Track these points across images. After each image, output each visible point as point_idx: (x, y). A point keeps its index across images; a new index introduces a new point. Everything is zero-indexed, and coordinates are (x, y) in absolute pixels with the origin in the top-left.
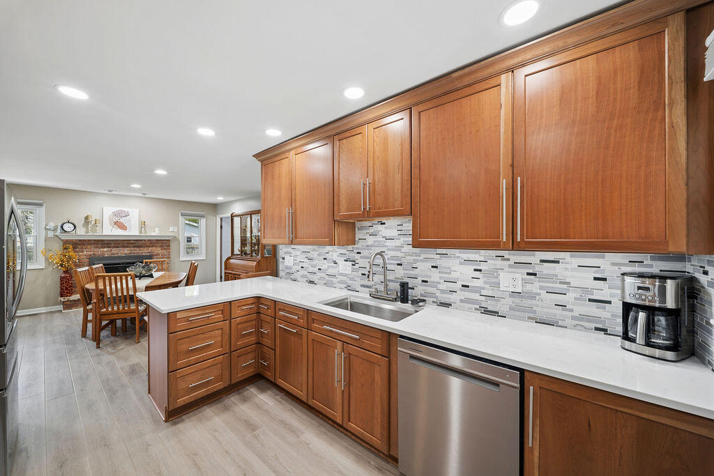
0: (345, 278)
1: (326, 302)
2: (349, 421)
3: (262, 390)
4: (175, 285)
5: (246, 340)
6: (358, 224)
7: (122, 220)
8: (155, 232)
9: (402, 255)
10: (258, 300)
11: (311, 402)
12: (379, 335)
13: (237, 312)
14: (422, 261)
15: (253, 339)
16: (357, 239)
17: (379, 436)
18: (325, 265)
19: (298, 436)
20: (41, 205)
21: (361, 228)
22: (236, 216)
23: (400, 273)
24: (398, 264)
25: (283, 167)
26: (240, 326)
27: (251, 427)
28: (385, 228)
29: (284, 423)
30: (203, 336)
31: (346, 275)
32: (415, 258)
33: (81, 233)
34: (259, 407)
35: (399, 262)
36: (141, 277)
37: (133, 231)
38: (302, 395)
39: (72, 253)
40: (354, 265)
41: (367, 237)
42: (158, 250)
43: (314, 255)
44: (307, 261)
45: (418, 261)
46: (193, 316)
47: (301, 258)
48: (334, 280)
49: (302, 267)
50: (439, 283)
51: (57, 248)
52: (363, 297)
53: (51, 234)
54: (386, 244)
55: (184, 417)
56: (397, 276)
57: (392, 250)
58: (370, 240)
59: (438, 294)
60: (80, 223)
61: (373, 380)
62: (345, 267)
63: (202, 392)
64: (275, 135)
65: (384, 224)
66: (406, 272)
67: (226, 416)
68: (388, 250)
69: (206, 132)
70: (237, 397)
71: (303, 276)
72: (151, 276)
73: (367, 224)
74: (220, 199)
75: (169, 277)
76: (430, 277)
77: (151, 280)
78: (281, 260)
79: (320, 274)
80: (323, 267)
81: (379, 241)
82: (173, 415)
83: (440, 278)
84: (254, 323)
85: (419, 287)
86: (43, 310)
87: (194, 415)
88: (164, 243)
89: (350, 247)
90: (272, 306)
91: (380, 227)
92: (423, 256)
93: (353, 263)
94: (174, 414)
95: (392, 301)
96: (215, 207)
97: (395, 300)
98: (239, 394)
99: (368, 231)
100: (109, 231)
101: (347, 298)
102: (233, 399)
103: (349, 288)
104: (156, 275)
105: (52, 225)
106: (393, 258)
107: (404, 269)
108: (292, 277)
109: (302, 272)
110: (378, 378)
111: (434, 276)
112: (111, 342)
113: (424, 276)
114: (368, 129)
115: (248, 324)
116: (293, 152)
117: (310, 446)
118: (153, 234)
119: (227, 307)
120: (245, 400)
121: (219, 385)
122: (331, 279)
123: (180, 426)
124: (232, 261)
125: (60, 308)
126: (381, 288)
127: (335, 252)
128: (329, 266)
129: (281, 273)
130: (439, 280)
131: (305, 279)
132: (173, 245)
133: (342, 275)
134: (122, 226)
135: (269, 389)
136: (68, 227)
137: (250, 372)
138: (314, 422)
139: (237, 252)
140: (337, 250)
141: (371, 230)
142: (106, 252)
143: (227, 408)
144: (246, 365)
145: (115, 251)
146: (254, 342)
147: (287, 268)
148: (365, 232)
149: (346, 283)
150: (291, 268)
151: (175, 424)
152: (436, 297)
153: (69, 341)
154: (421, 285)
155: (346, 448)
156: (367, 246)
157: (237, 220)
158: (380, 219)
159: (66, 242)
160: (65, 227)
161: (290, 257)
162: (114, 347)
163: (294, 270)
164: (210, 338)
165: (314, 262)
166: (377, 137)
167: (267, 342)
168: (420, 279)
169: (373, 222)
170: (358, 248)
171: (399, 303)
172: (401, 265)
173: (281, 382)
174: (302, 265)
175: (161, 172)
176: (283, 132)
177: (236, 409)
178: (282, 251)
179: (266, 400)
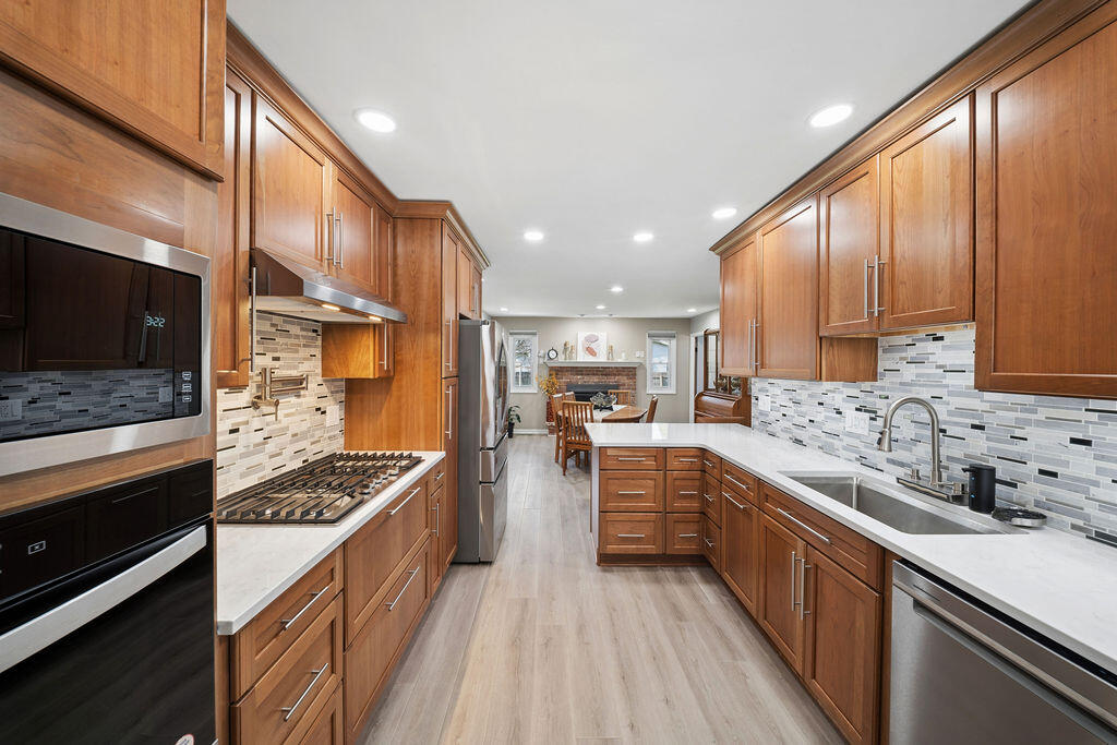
0: (856, 442)
1: (797, 475)
2: (814, 677)
3: (707, 581)
4: (636, 420)
5: (686, 504)
6: (883, 342)
7: (593, 346)
8: (621, 359)
9: (986, 407)
10: (703, 452)
11: (761, 621)
12: (864, 547)
13: (673, 463)
14: (1038, 423)
15: (695, 505)
16: (880, 370)
17: (859, 726)
18: (820, 415)
19: (734, 658)
20: (534, 334)
21: (891, 349)
22: (710, 334)
23: (979, 448)
24: (974, 427)
25: (748, 257)
26: (677, 483)
27: (679, 615)
28: (944, 348)
29: (719, 631)
30: (632, 482)
31: (858, 437)
32: (1019, 415)
33: (561, 360)
34: (695, 597)
35: (977, 422)
36: (601, 409)
37: (601, 358)
38: (751, 606)
39: (555, 380)
40: (873, 419)
41: (903, 366)
42: (624, 380)
43: (802, 395)
44: (792, 405)
45: (1028, 422)
46: (625, 456)
47: (783, 399)
48: (836, 442)
49: (784, 415)
50: (1096, 484)
51: (545, 373)
52: (885, 482)
53: (541, 361)
54: (945, 382)
55: (614, 568)
56: (970, 451)
57: (960, 394)
58: (908, 373)
59: (1091, 509)
60: (560, 349)
61: (853, 624)
62: (856, 423)
63: (632, 548)
64: (726, 216)
65: (941, 338)
66: (992, 444)
67: (654, 588)
68: (951, 394)
69: (643, 237)
70: (673, 573)
71: (786, 430)
72: (611, 409)
73: (904, 340)
74: (692, 311)
75: (634, 412)
76: (1066, 464)
77: (610, 413)
78: (753, 400)
79: (811, 430)
80: (818, 418)
81: (928, 375)
82: (605, 562)
83: (1099, 471)
84: (697, 483)
85: (1031, 484)
86: (535, 431)
87: (624, 571)
88: (630, 372)
89: (867, 385)
90: (718, 466)
91: (932, 346)
92: (1042, 414)
93: (873, 416)
94: (607, 560)
95: (947, 500)
96: (687, 323)
97: (958, 500)
98: (676, 571)
99: (904, 355)
100: (582, 358)
101: (852, 478)
102: (667, 574)
103: (862, 459)
104: (616, 408)
105: (541, 354)
106: (960, 411)
107: (988, 439)
108: (770, 428)
109: (784, 423)
110: (860, 623)
111: (1080, 464)
112: (575, 473)
113: (1048, 461)
114: (881, 163)
115: (689, 483)
116: (759, 233)
117: (748, 681)
118: (619, 361)
119: (662, 454)
120: (681, 581)
121: (650, 549)
122: (831, 440)
123: (608, 575)
124: (705, 398)
125: (547, 431)
126: (926, 470)
127: (839, 393)
128: (826, 417)
129: (754, 422)
130: (1093, 476)
131: (788, 436)
132: (639, 373)
133: (850, 434)
134: (591, 351)
135: (715, 582)
136: (553, 354)
137: (691, 548)
138: (766, 655)
139: (711, 386)
140: (842, 389)
141: (911, 353)
142: (579, 379)
143: (657, 581)
144: (685, 538)
145: (586, 378)
146: (697, 510)
147: (762, 413)
148: (897, 355)
149: (858, 452)
150: (767, 415)
151: (605, 571)
152: (1087, 518)
153: (547, 465)
154: (1036, 480)
155: (808, 719)
156: (901, 384)
157: (712, 339)
158: (930, 329)
159: (551, 369)
160: (551, 355)
161: (768, 397)
162: (576, 478)
163: (771, 418)
164: (641, 487)
165: (803, 409)
166: (900, 172)
167: (712, 513)
168: (1033, 467)
169: (916, 336)
170: (882, 388)
171: (967, 509)
172: (981, 428)
173: (726, 576)
174: (783, 411)
175: (617, 289)
176: (738, 209)
177: (667, 587)
178: (756, 386)
179: (708, 594)
